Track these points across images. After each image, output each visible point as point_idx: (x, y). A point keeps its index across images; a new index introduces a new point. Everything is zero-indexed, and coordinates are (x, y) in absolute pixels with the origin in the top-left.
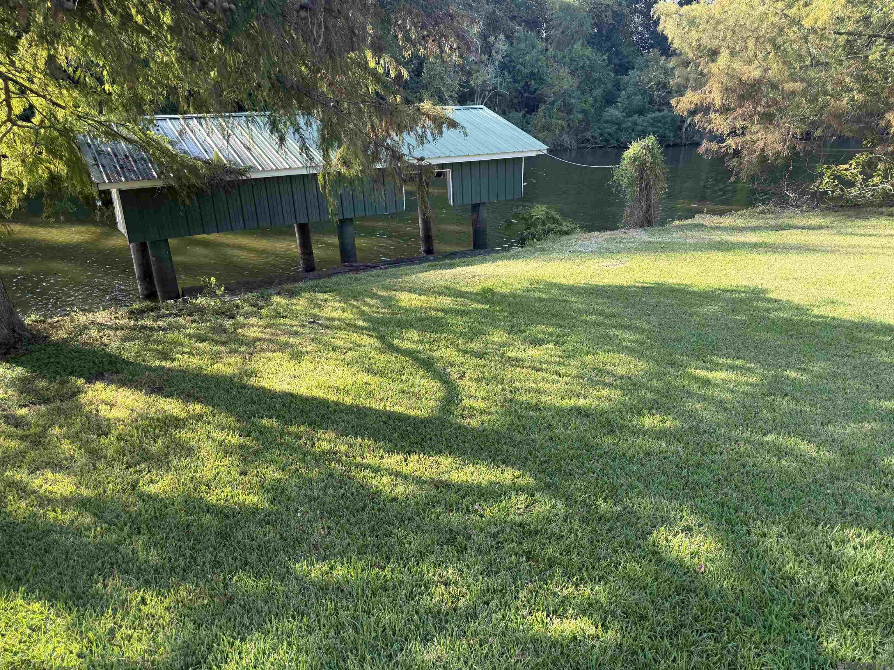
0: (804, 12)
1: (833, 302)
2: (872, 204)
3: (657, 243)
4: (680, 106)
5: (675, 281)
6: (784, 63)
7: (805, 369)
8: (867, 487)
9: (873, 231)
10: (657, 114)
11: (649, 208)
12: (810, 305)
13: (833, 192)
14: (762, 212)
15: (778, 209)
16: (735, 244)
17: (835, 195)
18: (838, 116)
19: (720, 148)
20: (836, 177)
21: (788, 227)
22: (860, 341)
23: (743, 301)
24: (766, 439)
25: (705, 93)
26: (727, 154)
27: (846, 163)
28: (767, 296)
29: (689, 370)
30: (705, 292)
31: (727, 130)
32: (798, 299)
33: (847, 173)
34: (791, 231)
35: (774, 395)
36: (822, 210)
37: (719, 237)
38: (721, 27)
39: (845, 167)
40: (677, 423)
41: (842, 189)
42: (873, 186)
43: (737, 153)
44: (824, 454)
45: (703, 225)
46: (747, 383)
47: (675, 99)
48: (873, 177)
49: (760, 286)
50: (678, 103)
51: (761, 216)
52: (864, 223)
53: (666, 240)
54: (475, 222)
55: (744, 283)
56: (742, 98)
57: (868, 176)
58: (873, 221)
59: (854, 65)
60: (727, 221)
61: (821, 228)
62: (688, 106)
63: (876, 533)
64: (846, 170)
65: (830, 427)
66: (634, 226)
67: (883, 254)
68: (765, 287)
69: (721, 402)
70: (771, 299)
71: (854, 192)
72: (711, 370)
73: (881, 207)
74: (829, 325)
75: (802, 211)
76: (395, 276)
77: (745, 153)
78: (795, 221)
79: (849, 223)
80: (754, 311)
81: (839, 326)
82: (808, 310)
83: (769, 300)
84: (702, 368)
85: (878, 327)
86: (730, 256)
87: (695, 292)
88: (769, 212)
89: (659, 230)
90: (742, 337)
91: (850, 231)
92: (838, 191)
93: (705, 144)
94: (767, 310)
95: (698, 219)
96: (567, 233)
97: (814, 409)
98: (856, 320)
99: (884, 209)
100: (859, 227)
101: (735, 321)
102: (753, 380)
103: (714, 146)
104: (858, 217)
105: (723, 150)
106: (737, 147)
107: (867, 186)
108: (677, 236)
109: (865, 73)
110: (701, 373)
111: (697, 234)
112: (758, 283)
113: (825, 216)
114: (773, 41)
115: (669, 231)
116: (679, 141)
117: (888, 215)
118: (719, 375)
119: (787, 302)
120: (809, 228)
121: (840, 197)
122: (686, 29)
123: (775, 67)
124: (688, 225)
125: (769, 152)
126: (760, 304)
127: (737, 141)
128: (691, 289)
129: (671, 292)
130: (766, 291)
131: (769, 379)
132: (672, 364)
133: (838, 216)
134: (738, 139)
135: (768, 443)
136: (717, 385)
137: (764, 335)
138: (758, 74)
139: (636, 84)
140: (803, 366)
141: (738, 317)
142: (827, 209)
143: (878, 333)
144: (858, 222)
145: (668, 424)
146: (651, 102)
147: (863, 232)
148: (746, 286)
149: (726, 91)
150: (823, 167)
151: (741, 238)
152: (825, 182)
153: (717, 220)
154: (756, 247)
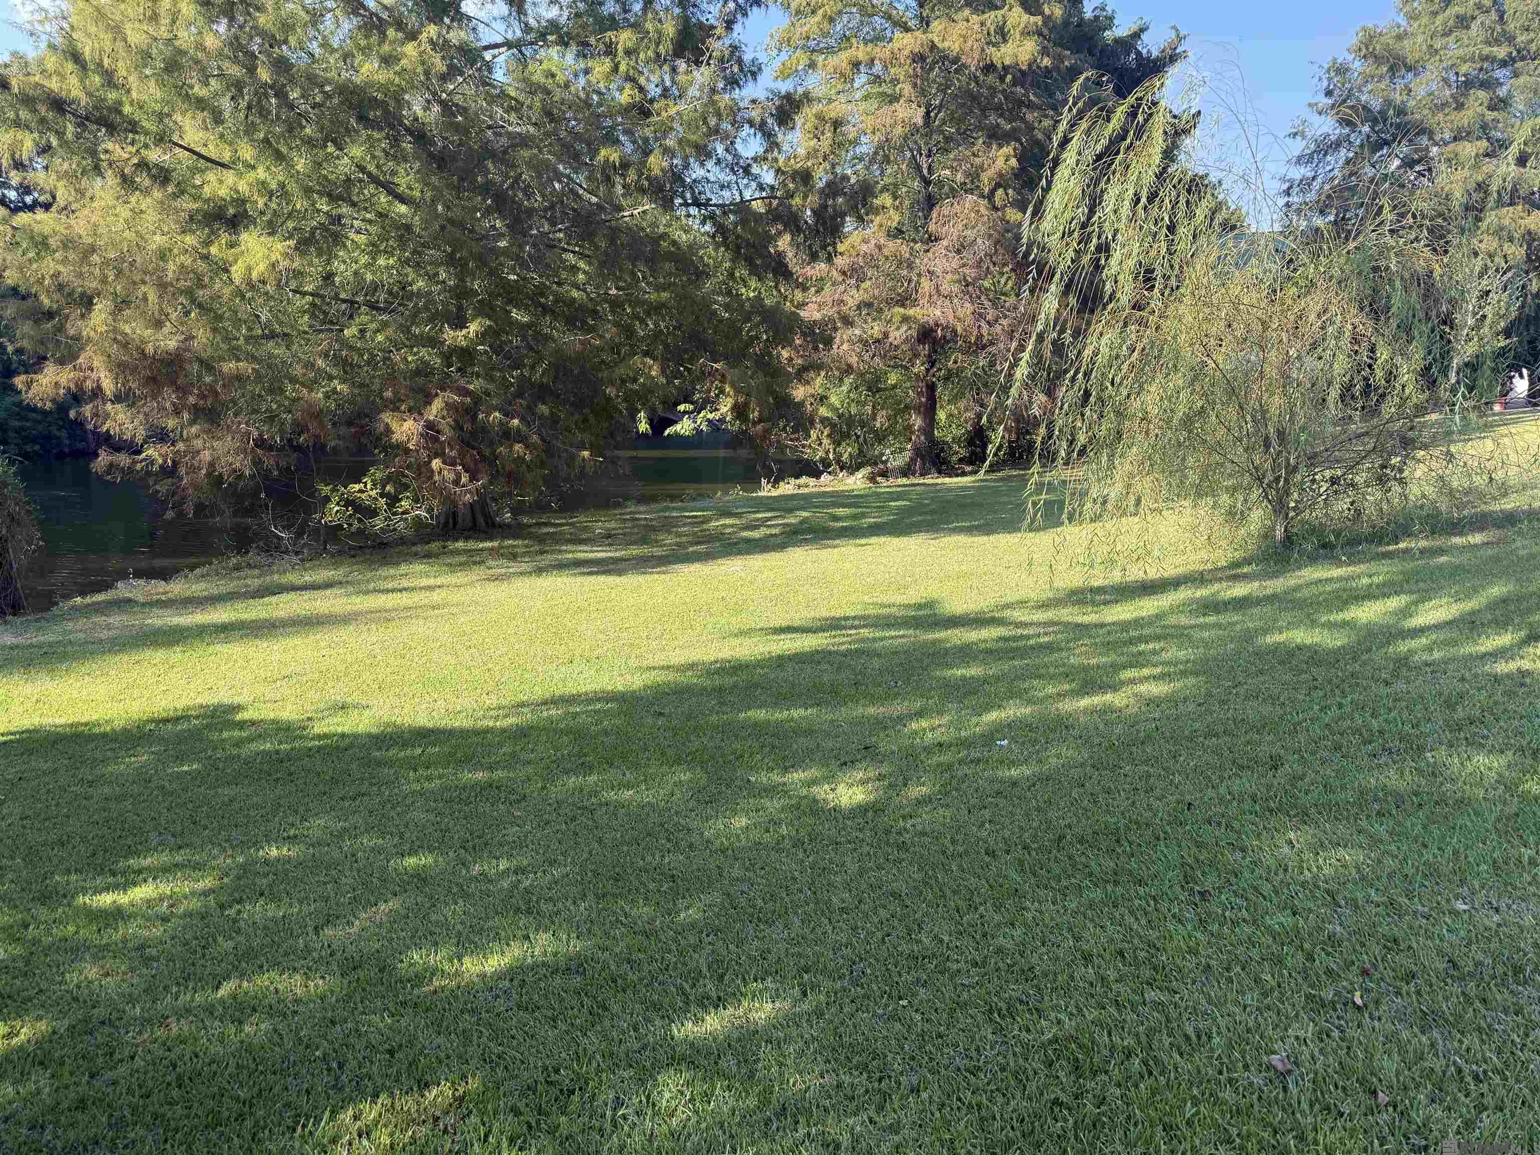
0: (230, 254)
1: (343, 708)
2: (402, 541)
3: (31, 646)
4: (35, 388)
5: (62, 721)
6: (215, 330)
7: (296, 837)
8: (376, 1019)
9: (405, 583)
12: (309, 719)
13: (350, 525)
14: (237, 568)
15: (262, 559)
16: (188, 629)
17: (353, 529)
18: (317, 415)
19: (134, 462)
20: (348, 503)
21: (280, 590)
22: (379, 763)
23: (195, 735)
24: (221, 993)
25: (81, 370)
26: (149, 473)
27: (360, 482)
28: (239, 717)
29: (81, 900)
30: (125, 730)
31: (141, 434)
32: (288, 713)
33: (363, 496)
34: (284, 597)
35: (240, 901)
36: (333, 556)
37: (159, 619)
38: (95, 258)
39: (357, 487)
40: (42, 1026)
41: (360, 521)
42: (403, 513)
43: (167, 472)
44: (318, 985)
45: (129, 601)
46: (193, 893)
47: (23, 377)
48: (400, 500)
49: (226, 701)
50: (29, 385)
51: (236, 574)
52: (392, 572)
53: (51, 638)
55: (200, 700)
56: (153, 382)
57: (393, 500)
58: (404, 568)
59: (324, 341)
60: (177, 588)
61: (328, 585)
62: (51, 392)
63: (383, 1099)
64: (361, 491)
65: (328, 932)
67: (417, 617)
68: (237, 700)
69: (142, 947)
70: (245, 722)
71: (379, 523)
72: (124, 887)
73: (414, 544)
74: (338, 747)
75: (302, 560)
77: (182, 471)
78: (292, 578)
79: (369, 575)
80: (215, 749)
81: (351, 746)
82: (304, 729)
83: (242, 725)
84: (107, 889)
85: (406, 736)
86: (176, 655)
87: (104, 735)
88: (249, 566)
89: (37, 621)
90: (190, 806)
91: (371, 586)
92: (356, 524)
93: (104, 458)
94: (238, 743)
95: (123, 590)
97: (305, 908)
98: (374, 730)
99: (418, 548)
100: (386, 578)
101: (180, 776)
102: (207, 883)
103: (123, 459)
104: (386, 562)
105: (139, 467)
106: (165, 462)
107: (395, 514)
109: (344, 353)
110: (106, 899)
111: (116, 619)
112: (224, 696)
113: (336, 565)
114: (189, 293)
116: (81, 446)
117: (424, 557)
118: (141, 893)
119: (273, 722)
120: (314, 587)
121: (360, 532)
122: (31, 255)
123: (202, 336)
124: (98, 603)
125: (222, 469)
126: (225, 735)
127: (163, 451)
128: (96, 730)
129: (55, 742)
130: (239, 708)
131: (234, 873)
132: (44, 898)
133: (356, 563)
134: (165, 449)
135: (222, 1001)
136: (132, 916)
137: (227, 792)
138: (172, 344)
140: (292, 832)
141: (186, 768)
142: (340, 553)
143: (405, 745)
144: (384, 572)
145: (25, 1034)
147: (390, 586)
148: (201, 706)
149: (120, 368)
150: (326, 490)
151: (200, 618)
152: (334, 512)
153: (158, 588)
154: (225, 631)
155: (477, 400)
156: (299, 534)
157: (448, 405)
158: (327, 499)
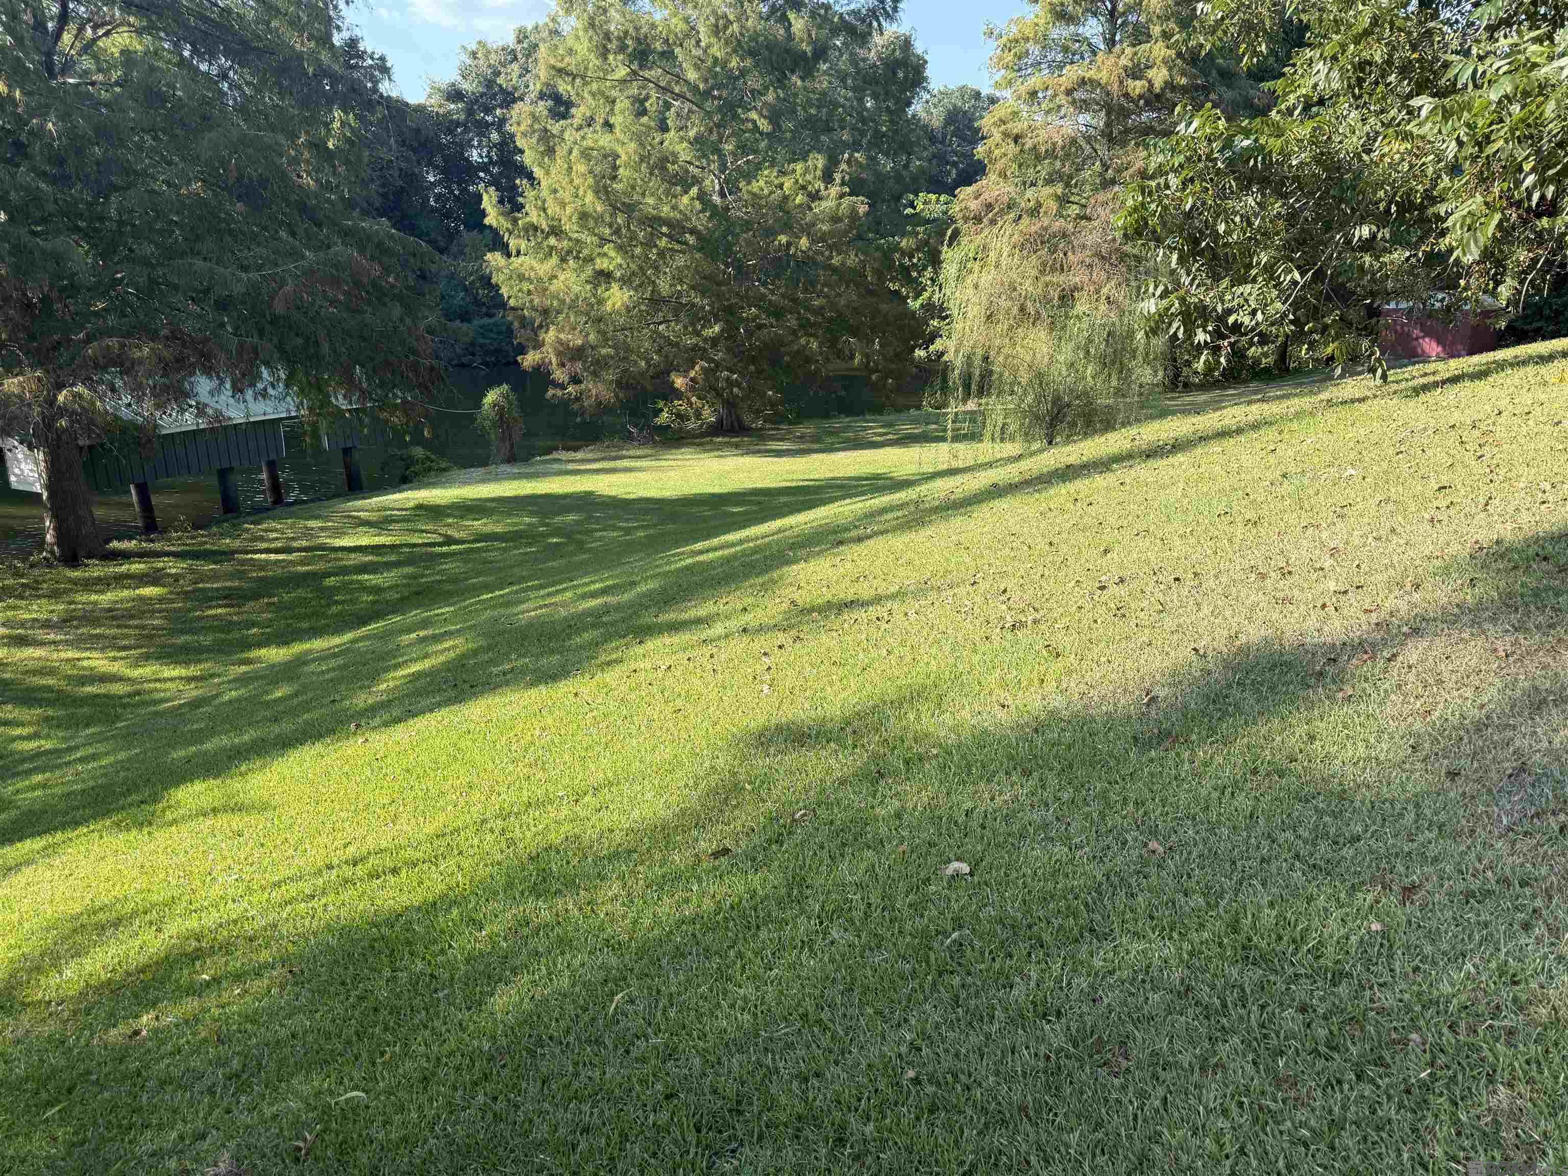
0: (606, 295)
4: (525, 363)
10: (486, 320)
11: (512, 446)
15: (621, 444)
16: (583, 470)
18: (643, 372)
21: (624, 457)
25: (543, 354)
26: (569, 399)
31: (567, 380)
32: (613, 493)
37: (570, 467)
43: (577, 399)
45: (558, 459)
47: (521, 357)
50: (523, 360)
51: (605, 450)
54: (347, 467)
56: (572, 358)
60: (579, 455)
62: (532, 363)
66: (503, 462)
76: (319, 508)
77: (584, 399)
78: (631, 453)
88: (613, 446)
93: (551, 392)
95: (555, 455)
96: (444, 470)
103: (559, 392)
105: (565, 396)
106: (577, 393)
108: (540, 468)
111: (554, 466)
115: (533, 465)
124: (547, 459)
125: (602, 398)
134: (577, 387)
139: (452, 276)
146: (477, 302)
149: (559, 354)
150: (661, 404)
151: (588, 467)
152: (664, 417)
153: (571, 455)
154: (597, 471)
155: (718, 365)
156: (641, 430)
157: (702, 368)
158: (662, 410)
